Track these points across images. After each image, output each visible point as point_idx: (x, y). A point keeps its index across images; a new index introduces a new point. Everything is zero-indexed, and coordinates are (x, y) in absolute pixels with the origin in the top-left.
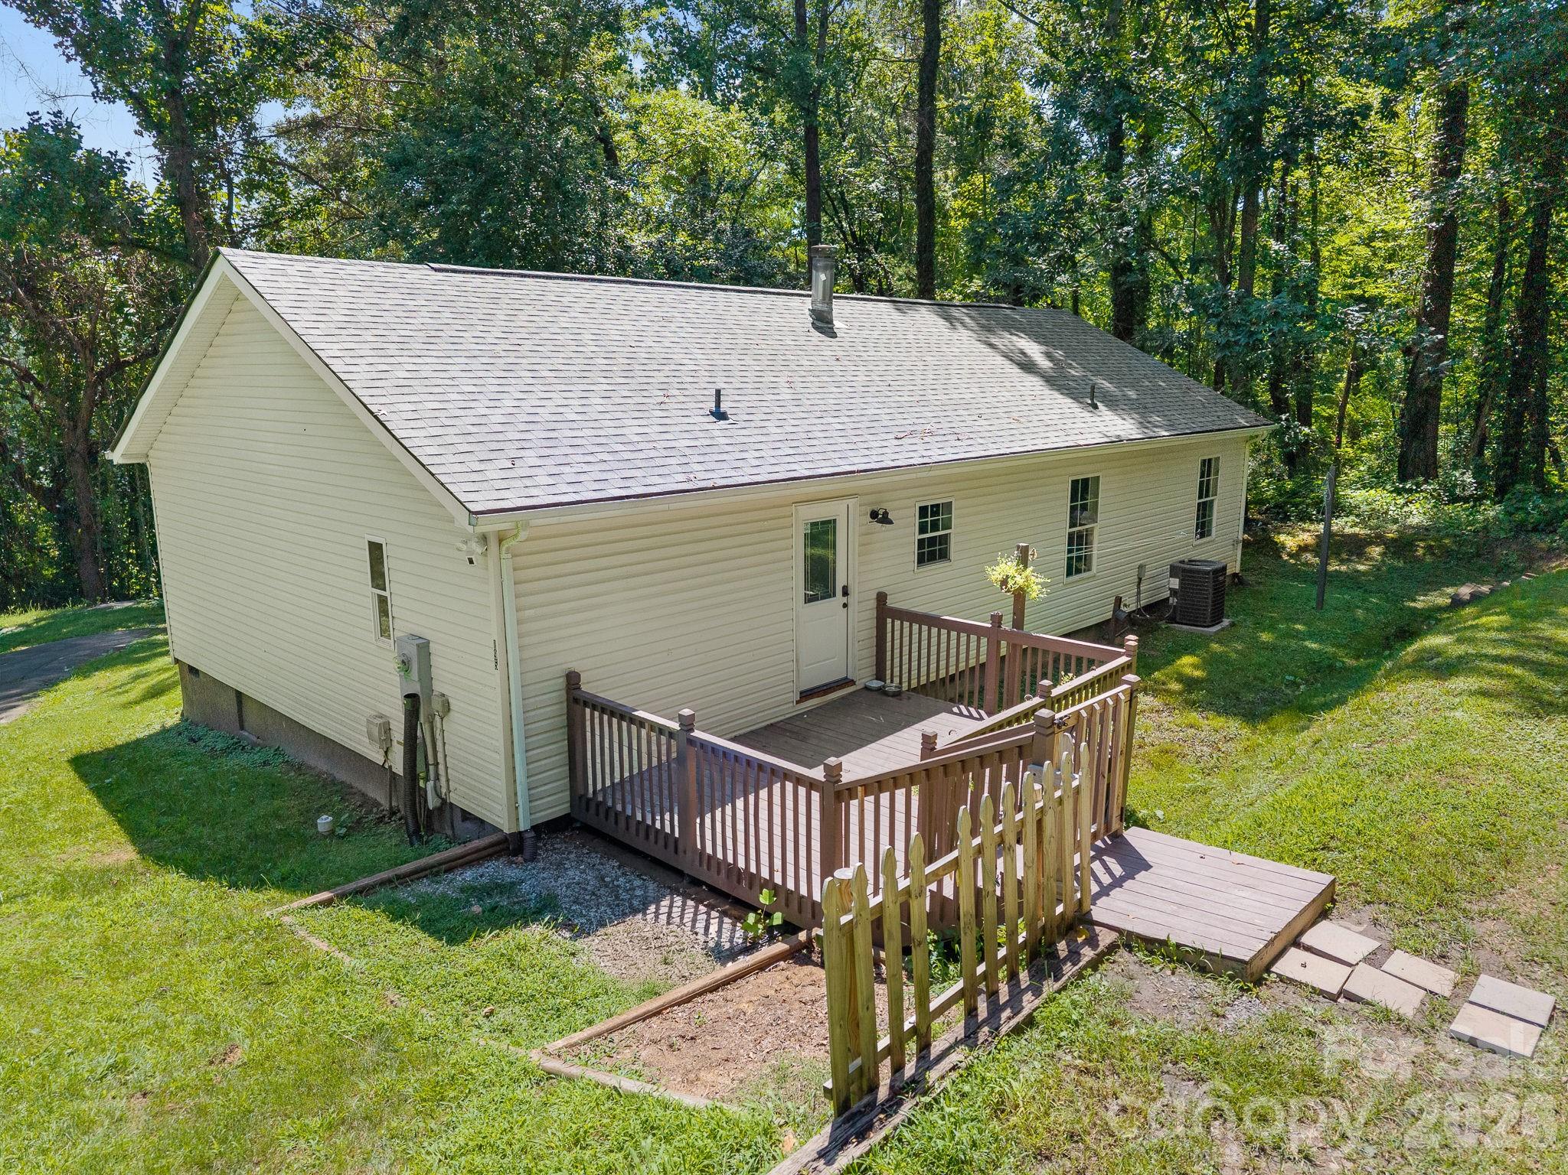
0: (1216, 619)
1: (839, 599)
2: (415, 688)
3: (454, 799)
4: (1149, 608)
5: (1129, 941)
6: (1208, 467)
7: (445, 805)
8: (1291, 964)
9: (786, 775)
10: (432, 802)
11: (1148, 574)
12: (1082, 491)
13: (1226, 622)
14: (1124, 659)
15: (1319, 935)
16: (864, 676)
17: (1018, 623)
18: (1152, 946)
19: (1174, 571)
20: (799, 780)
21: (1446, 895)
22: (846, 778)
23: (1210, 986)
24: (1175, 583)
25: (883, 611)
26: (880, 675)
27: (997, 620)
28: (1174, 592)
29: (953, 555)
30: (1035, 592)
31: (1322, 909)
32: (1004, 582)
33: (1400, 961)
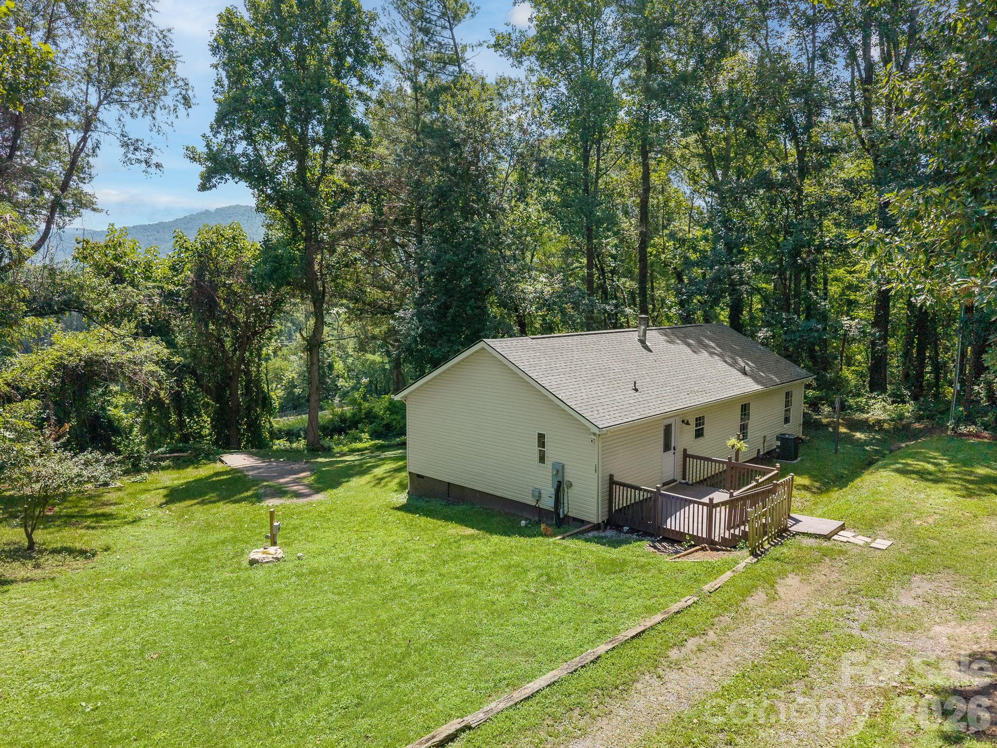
0: (796, 458)
1: (672, 451)
2: (560, 479)
3: (570, 514)
4: (768, 453)
5: (798, 533)
6: (788, 395)
7: (566, 516)
8: (835, 537)
9: (695, 502)
10: (562, 516)
11: (767, 439)
12: (745, 409)
13: (799, 459)
14: (776, 472)
15: (841, 533)
16: (679, 479)
17: (737, 459)
18: (803, 534)
19: (778, 438)
20: (699, 503)
21: (871, 527)
22: (715, 502)
23: (818, 540)
24: (779, 443)
25: (686, 455)
26: (684, 478)
27: (730, 459)
28: (778, 447)
29: (705, 435)
30: (744, 449)
31: (842, 528)
32: (733, 446)
33: (860, 537)
